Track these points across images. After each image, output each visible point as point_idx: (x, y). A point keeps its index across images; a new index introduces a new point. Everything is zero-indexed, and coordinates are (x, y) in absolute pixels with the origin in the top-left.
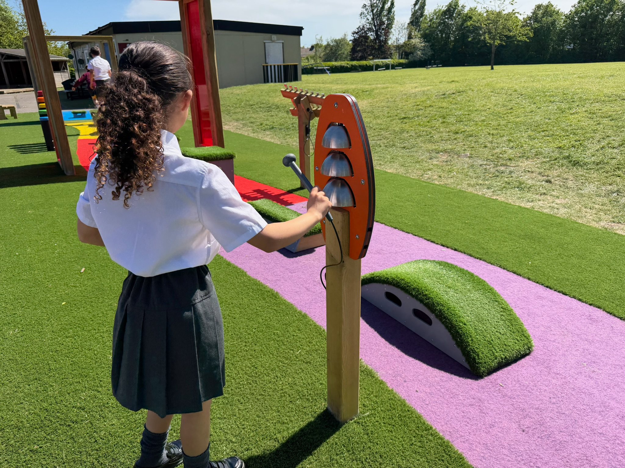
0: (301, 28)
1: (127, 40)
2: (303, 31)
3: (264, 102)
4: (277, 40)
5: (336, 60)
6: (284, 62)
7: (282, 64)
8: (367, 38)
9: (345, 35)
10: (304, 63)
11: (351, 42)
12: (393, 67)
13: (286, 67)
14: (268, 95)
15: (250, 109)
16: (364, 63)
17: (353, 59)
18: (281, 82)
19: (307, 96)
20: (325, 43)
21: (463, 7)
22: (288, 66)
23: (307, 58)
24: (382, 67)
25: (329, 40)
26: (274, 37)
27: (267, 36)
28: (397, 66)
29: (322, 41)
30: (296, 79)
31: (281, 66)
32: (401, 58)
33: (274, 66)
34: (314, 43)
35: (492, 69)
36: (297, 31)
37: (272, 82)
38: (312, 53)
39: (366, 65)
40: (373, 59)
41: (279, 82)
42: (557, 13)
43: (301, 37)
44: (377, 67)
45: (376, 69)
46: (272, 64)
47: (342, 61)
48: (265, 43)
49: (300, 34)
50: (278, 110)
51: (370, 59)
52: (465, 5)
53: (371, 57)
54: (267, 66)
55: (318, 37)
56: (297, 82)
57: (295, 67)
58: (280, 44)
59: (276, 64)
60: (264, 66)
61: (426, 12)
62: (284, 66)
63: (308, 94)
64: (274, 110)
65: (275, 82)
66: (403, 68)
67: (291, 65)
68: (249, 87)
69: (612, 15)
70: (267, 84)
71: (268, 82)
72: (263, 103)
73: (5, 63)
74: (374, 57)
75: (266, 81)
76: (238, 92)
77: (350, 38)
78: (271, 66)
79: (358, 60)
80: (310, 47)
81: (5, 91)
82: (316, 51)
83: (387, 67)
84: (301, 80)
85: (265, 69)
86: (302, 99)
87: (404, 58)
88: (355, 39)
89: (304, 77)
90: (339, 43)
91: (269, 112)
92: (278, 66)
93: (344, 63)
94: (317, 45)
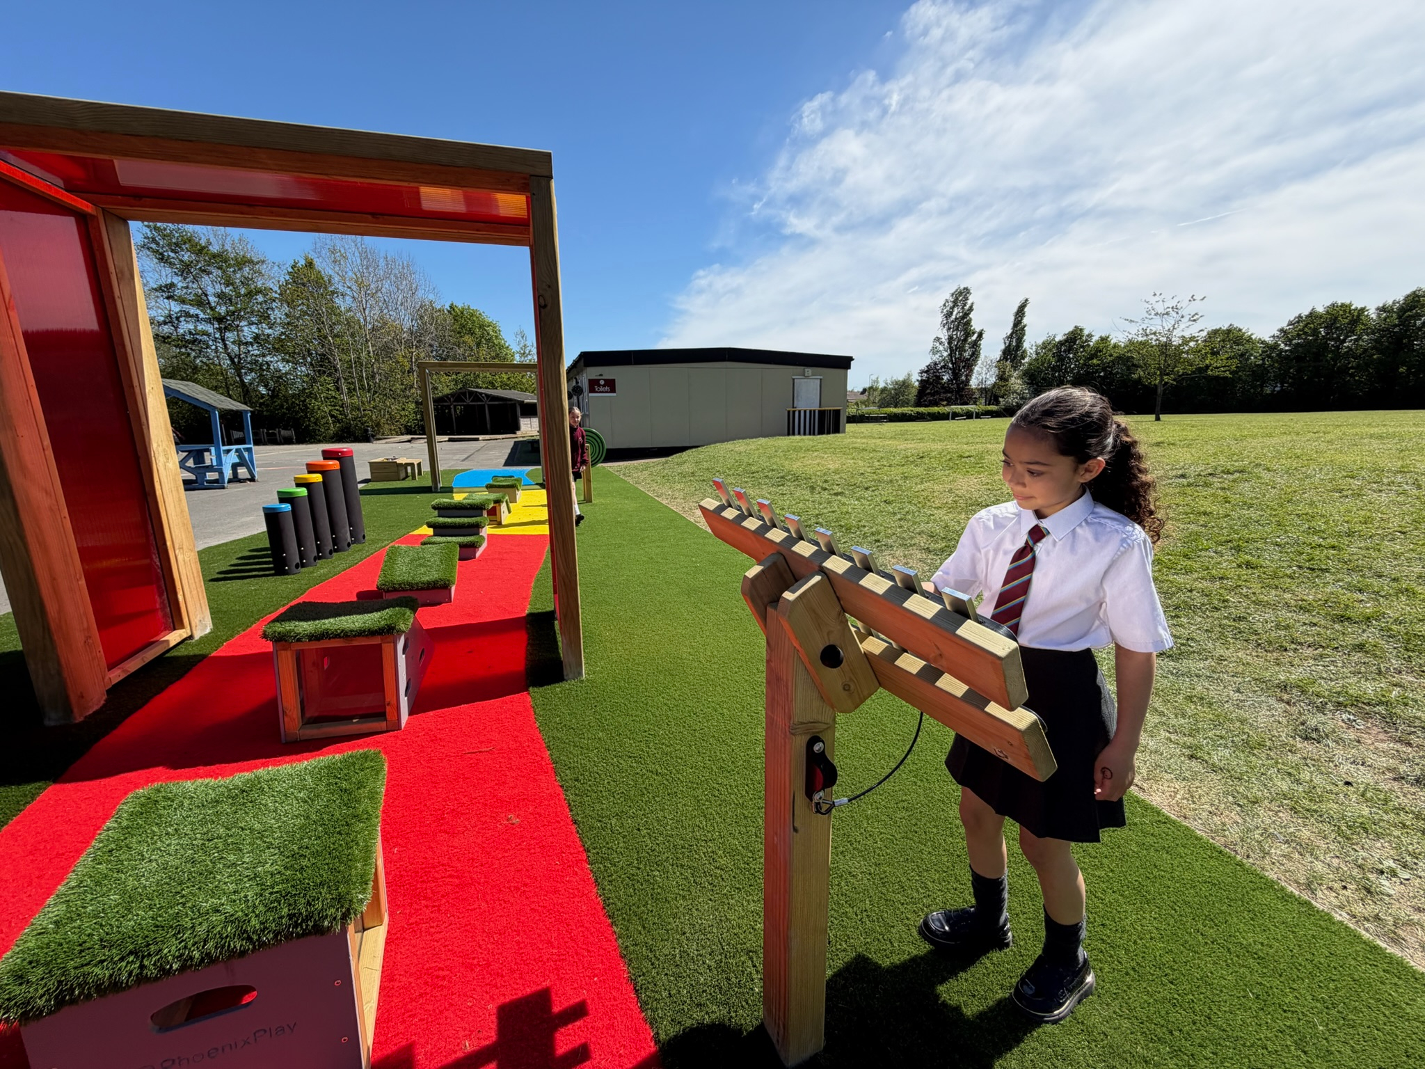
0: (851, 359)
1: (601, 375)
2: (852, 362)
3: (775, 467)
4: (813, 375)
5: (895, 407)
6: (820, 407)
7: (817, 408)
8: (939, 378)
9: (909, 374)
10: (852, 411)
11: (917, 384)
12: (978, 416)
13: (822, 413)
14: (785, 455)
15: (749, 480)
16: (935, 409)
17: (918, 404)
18: (814, 434)
19: (823, 571)
20: (881, 385)
21: (1090, 336)
22: (824, 411)
23: (857, 404)
24: (962, 416)
25: (889, 382)
26: (809, 371)
27: (800, 369)
28: (983, 414)
29: (878, 382)
30: (837, 430)
31: (814, 411)
32: (989, 405)
33: (805, 411)
34: (867, 385)
35: (1158, 419)
36: (843, 363)
37: (799, 434)
38: (864, 397)
39: (939, 413)
40: (948, 405)
41: (810, 434)
42: (1249, 340)
43: (849, 371)
44: (955, 416)
45: (953, 419)
46: (802, 409)
47: (904, 406)
48: (794, 379)
49: (848, 367)
50: (796, 483)
51: (944, 406)
52: (1093, 333)
53: (945, 403)
54: (794, 412)
55: (874, 378)
56: (837, 435)
57: (837, 413)
58: (816, 381)
59: (808, 409)
60: (789, 412)
61: (1026, 345)
62: (819, 411)
63: (837, 565)
64: (789, 484)
65: (805, 434)
66: (993, 417)
67: (830, 411)
68: (762, 441)
69: (1356, 340)
70: (792, 437)
71: (794, 434)
72: (773, 470)
73: (488, 405)
74: (949, 402)
75: (790, 432)
76: (742, 449)
77: (915, 379)
78: (800, 412)
79: (926, 406)
80: (861, 390)
81: (481, 437)
82: (869, 395)
83: (969, 415)
84: (844, 432)
85: (791, 415)
86: (789, 596)
87: (993, 404)
88: (922, 380)
89: (850, 427)
90: (904, 385)
91: (779, 486)
92: (810, 411)
93: (906, 410)
94: (871, 388)
